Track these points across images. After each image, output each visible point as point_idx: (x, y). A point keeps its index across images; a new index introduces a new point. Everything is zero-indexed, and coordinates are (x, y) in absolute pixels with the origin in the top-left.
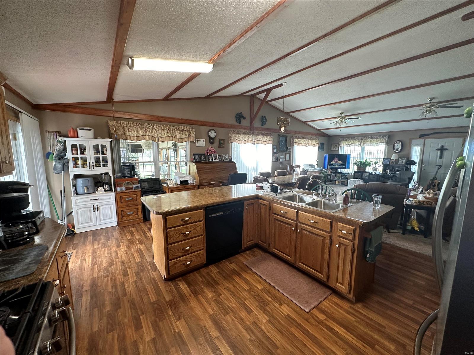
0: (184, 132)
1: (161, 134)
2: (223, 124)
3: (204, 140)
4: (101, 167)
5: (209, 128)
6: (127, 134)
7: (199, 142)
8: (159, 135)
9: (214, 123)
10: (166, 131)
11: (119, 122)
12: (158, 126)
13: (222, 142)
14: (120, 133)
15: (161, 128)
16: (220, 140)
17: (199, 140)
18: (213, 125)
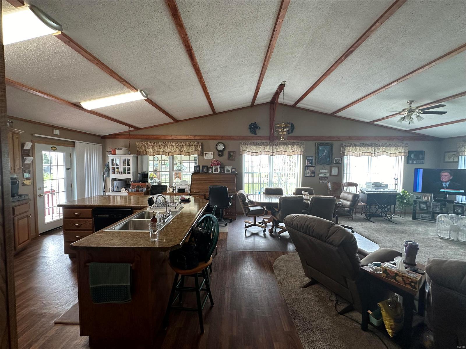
0: (191, 146)
1: (171, 149)
2: (234, 136)
3: (212, 153)
4: (126, 174)
5: (217, 142)
6: (148, 150)
7: (207, 155)
8: (170, 150)
9: (222, 136)
10: (175, 147)
11: (142, 142)
12: (169, 143)
13: (232, 154)
14: (142, 150)
15: (171, 144)
16: (229, 152)
17: (207, 154)
18: (222, 139)
